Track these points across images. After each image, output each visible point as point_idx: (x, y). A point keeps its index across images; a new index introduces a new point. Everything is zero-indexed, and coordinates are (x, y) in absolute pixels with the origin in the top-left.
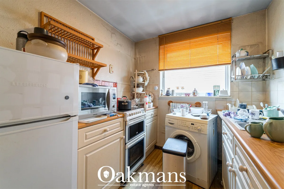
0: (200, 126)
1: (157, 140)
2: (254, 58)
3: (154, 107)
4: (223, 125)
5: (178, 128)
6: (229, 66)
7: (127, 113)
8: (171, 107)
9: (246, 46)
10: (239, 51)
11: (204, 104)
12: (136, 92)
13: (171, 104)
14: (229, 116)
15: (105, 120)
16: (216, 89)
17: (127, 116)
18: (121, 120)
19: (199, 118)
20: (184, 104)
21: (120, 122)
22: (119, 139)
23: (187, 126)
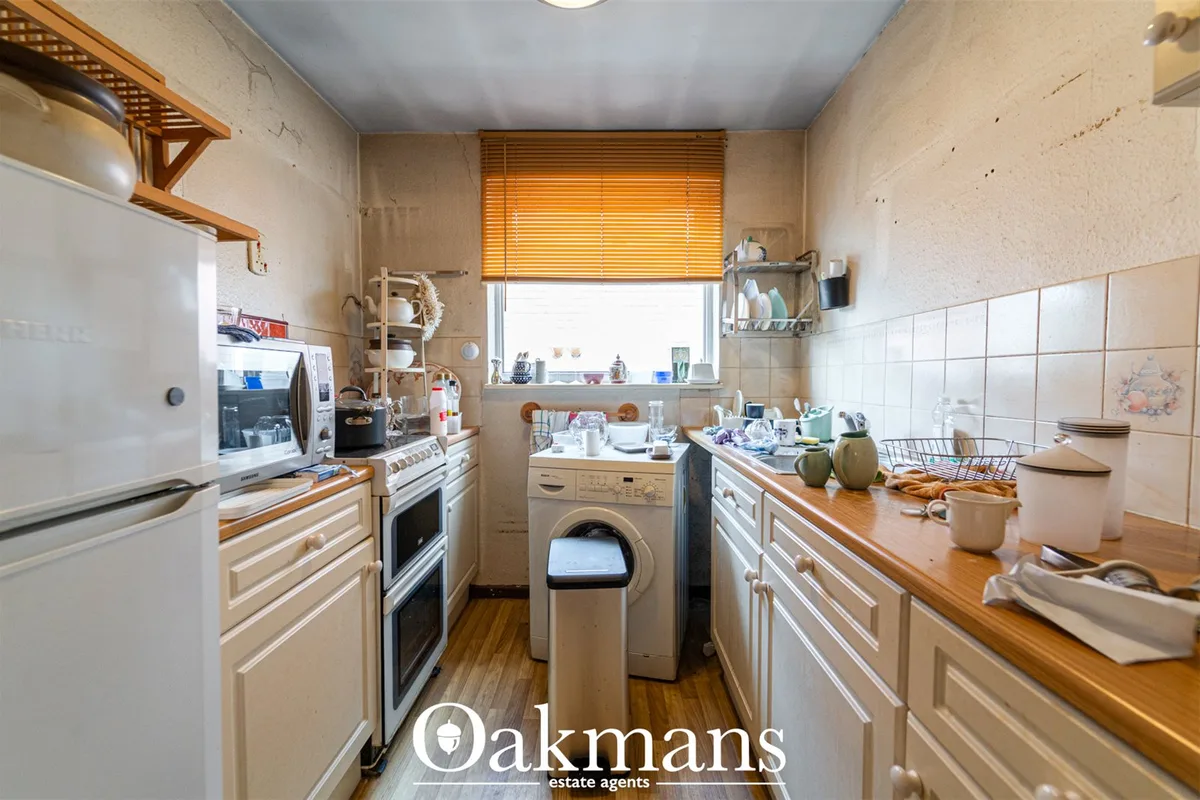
0: (653, 481)
1: (478, 564)
2: (779, 270)
3: (466, 432)
4: (716, 470)
5: (578, 499)
6: (716, 286)
7: (386, 459)
8: (536, 427)
9: (758, 229)
10: (746, 242)
11: (652, 411)
12: (387, 368)
13: (536, 414)
14: (731, 441)
15: (305, 499)
16: (681, 359)
17: (387, 472)
18: (361, 491)
19: (645, 458)
20: (591, 413)
21: (359, 502)
22: (358, 578)
23: (611, 489)
